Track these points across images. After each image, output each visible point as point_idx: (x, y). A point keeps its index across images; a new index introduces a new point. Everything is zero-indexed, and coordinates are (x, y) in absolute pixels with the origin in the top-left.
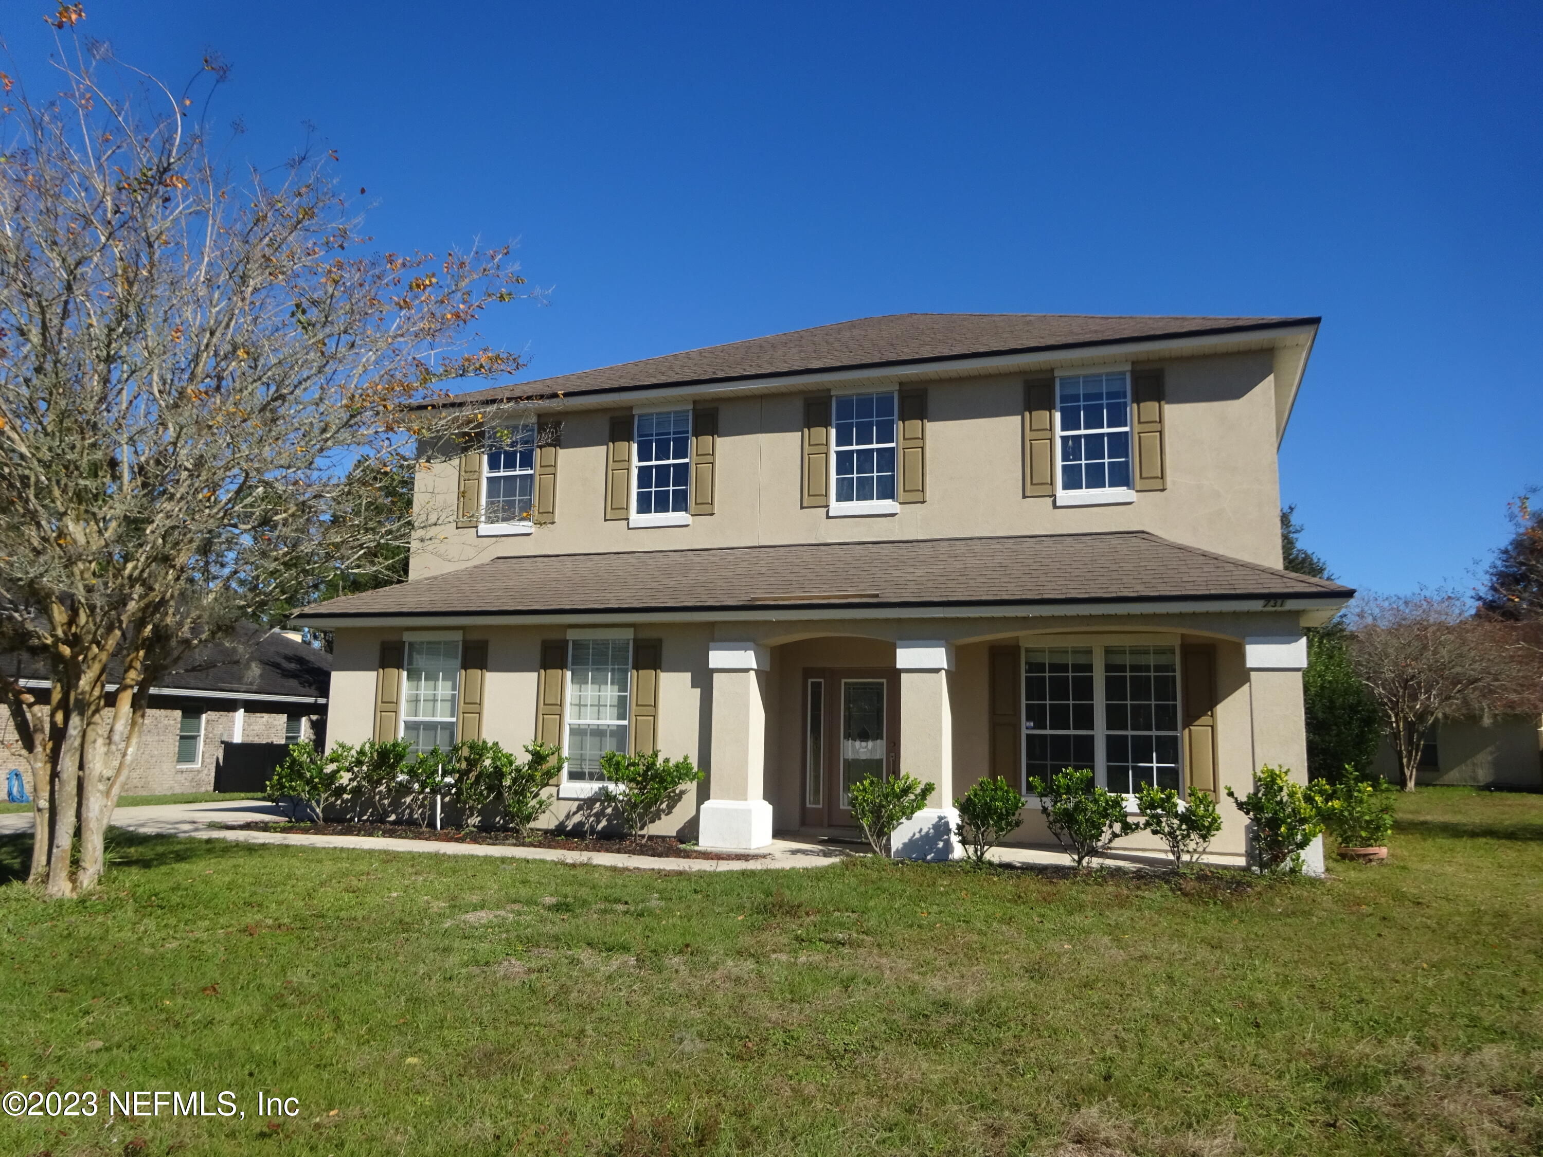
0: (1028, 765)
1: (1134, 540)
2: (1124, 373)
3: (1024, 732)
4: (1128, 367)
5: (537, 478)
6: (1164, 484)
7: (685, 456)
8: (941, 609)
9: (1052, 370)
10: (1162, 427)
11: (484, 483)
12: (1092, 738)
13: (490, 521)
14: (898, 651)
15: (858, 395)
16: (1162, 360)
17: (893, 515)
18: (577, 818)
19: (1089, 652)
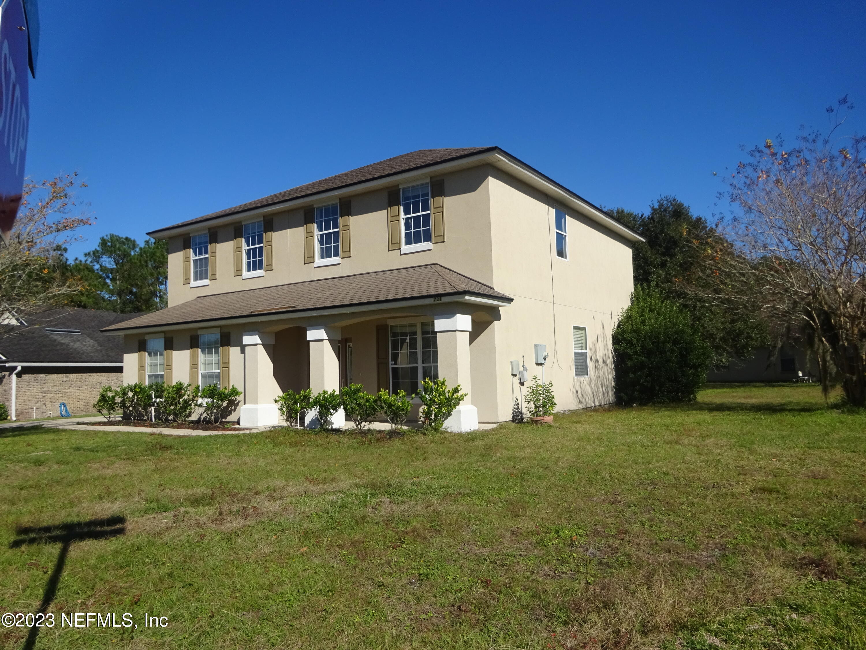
0: (393, 382)
1: (428, 269)
2: (428, 183)
3: (391, 366)
4: (428, 180)
5: (210, 258)
6: (444, 239)
7: (262, 243)
8: (315, 311)
9: (398, 185)
10: (443, 210)
11: (192, 262)
12: (417, 367)
13: (196, 279)
14: (308, 332)
15: (325, 206)
16: (443, 175)
17: (339, 264)
18: (205, 415)
19: (415, 325)
